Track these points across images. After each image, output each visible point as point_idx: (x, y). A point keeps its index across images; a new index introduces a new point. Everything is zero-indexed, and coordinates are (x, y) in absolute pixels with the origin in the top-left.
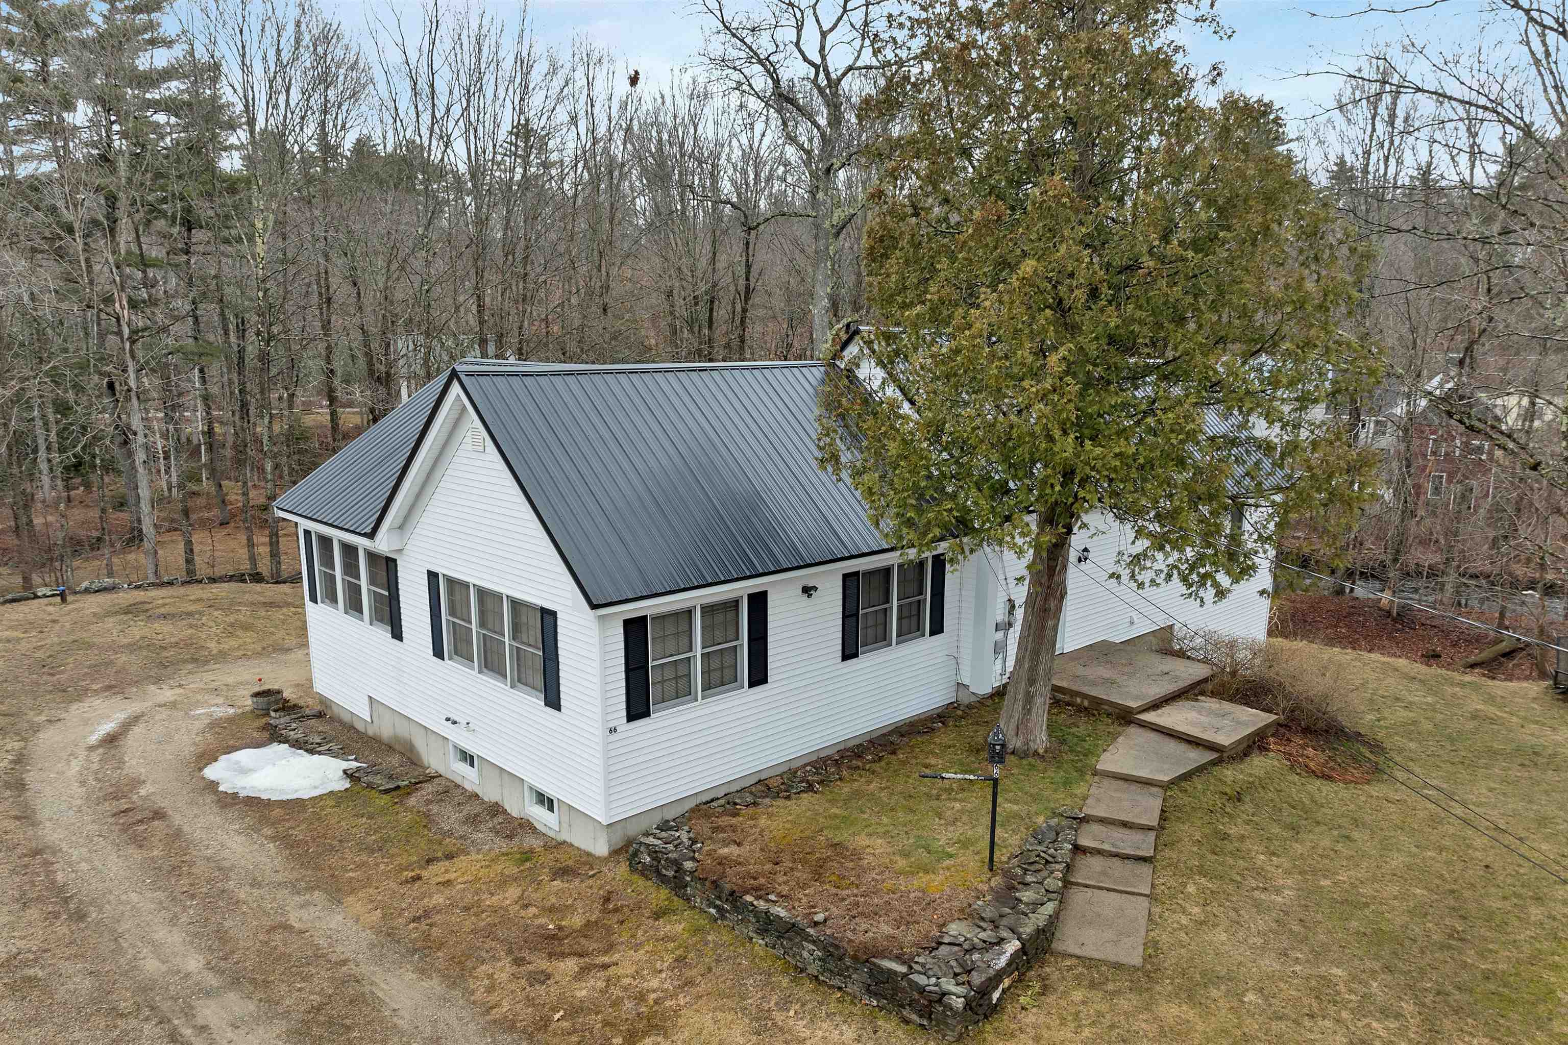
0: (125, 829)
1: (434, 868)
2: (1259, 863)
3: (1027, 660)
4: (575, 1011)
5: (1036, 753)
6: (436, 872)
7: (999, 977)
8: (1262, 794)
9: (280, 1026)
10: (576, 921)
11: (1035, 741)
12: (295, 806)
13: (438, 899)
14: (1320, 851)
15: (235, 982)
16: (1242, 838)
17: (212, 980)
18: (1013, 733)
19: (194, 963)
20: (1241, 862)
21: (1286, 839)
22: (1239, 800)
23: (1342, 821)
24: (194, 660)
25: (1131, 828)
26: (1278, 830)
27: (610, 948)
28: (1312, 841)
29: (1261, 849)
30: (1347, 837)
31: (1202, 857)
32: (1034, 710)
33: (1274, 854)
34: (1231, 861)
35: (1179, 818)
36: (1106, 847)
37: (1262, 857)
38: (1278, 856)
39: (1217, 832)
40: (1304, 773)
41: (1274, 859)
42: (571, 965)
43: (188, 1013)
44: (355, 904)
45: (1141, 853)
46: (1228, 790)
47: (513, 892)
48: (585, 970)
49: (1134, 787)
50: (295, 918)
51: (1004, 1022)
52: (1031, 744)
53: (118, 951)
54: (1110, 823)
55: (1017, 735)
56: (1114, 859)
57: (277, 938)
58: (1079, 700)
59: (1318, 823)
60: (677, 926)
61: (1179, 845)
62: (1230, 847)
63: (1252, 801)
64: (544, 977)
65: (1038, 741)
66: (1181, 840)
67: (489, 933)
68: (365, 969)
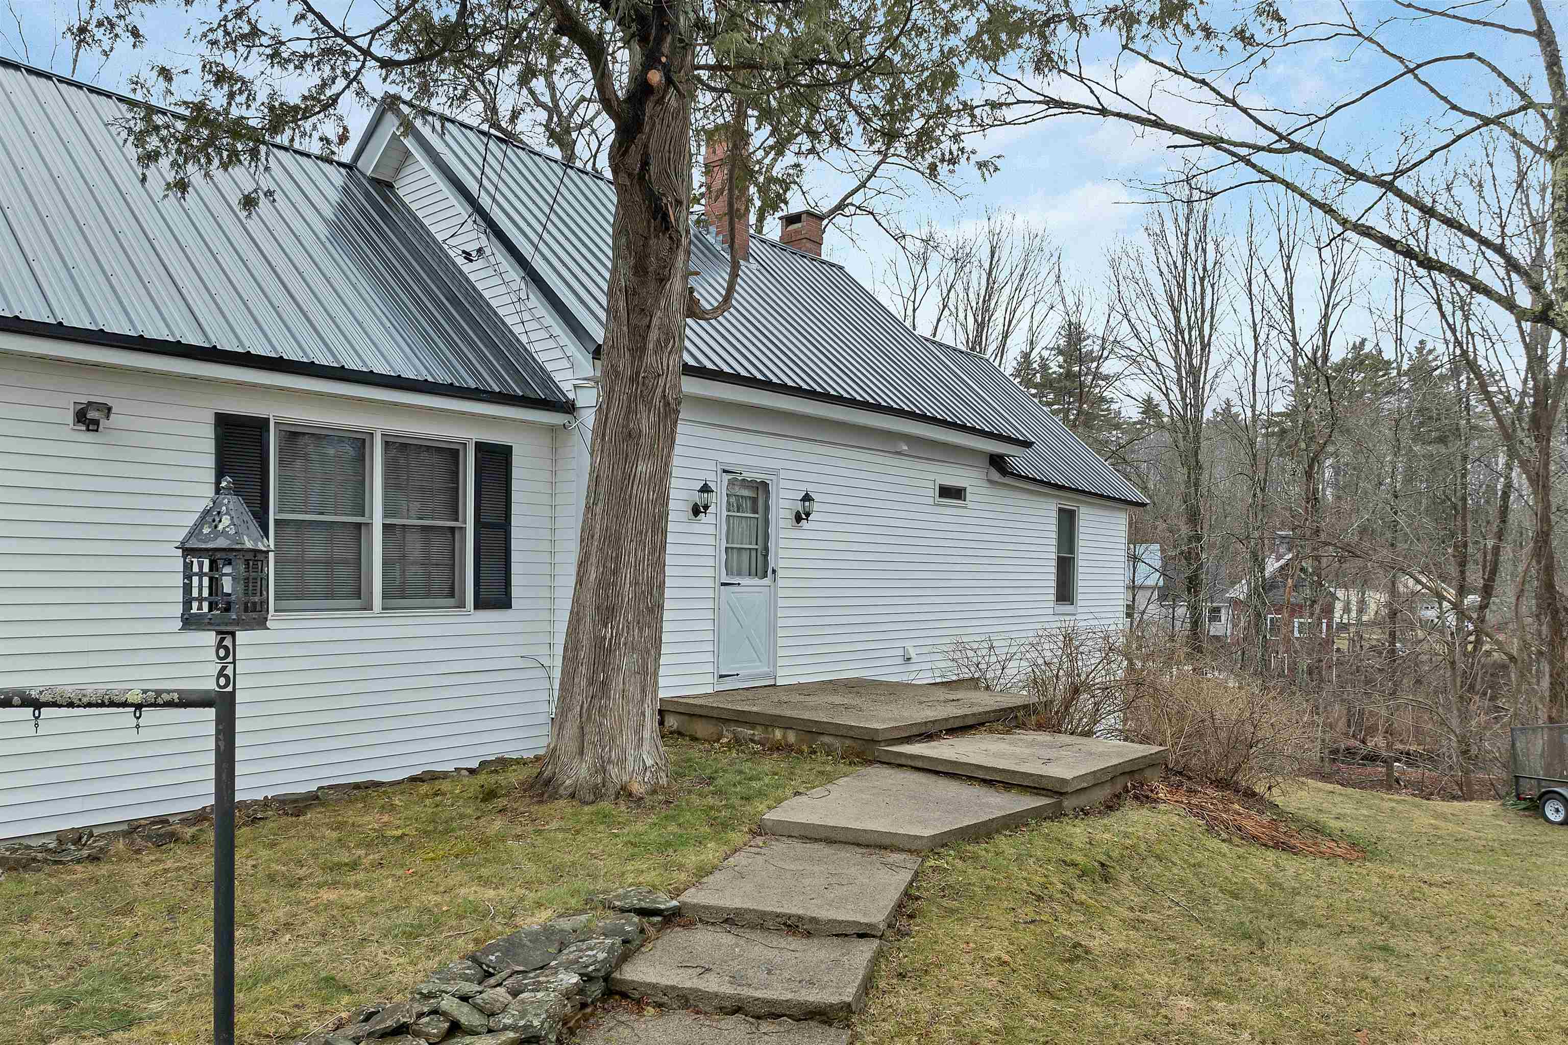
2: (1181, 1018)
3: (593, 560)
5: (624, 793)
8: (1159, 869)
11: (622, 761)
14: (1335, 981)
16: (1124, 958)
18: (573, 747)
20: (1127, 1017)
21: (1236, 960)
22: (1106, 879)
23: (1363, 919)
25: (809, 934)
26: (1209, 941)
28: (1302, 960)
29: (1178, 982)
30: (1385, 949)
31: (1010, 1004)
32: (617, 684)
33: (1215, 993)
34: (1098, 1015)
35: (952, 911)
36: (713, 984)
37: (1185, 1002)
38: (1230, 999)
39: (1054, 942)
40: (1236, 840)
41: (1220, 1005)
45: (813, 996)
46: (1079, 858)
49: (846, 854)
52: (614, 771)
54: (753, 927)
55: (581, 753)
56: (730, 1022)
58: (778, 734)
59: (1302, 924)
61: (943, 975)
62: (1090, 979)
63: (1135, 880)
65: (630, 764)
66: (950, 960)
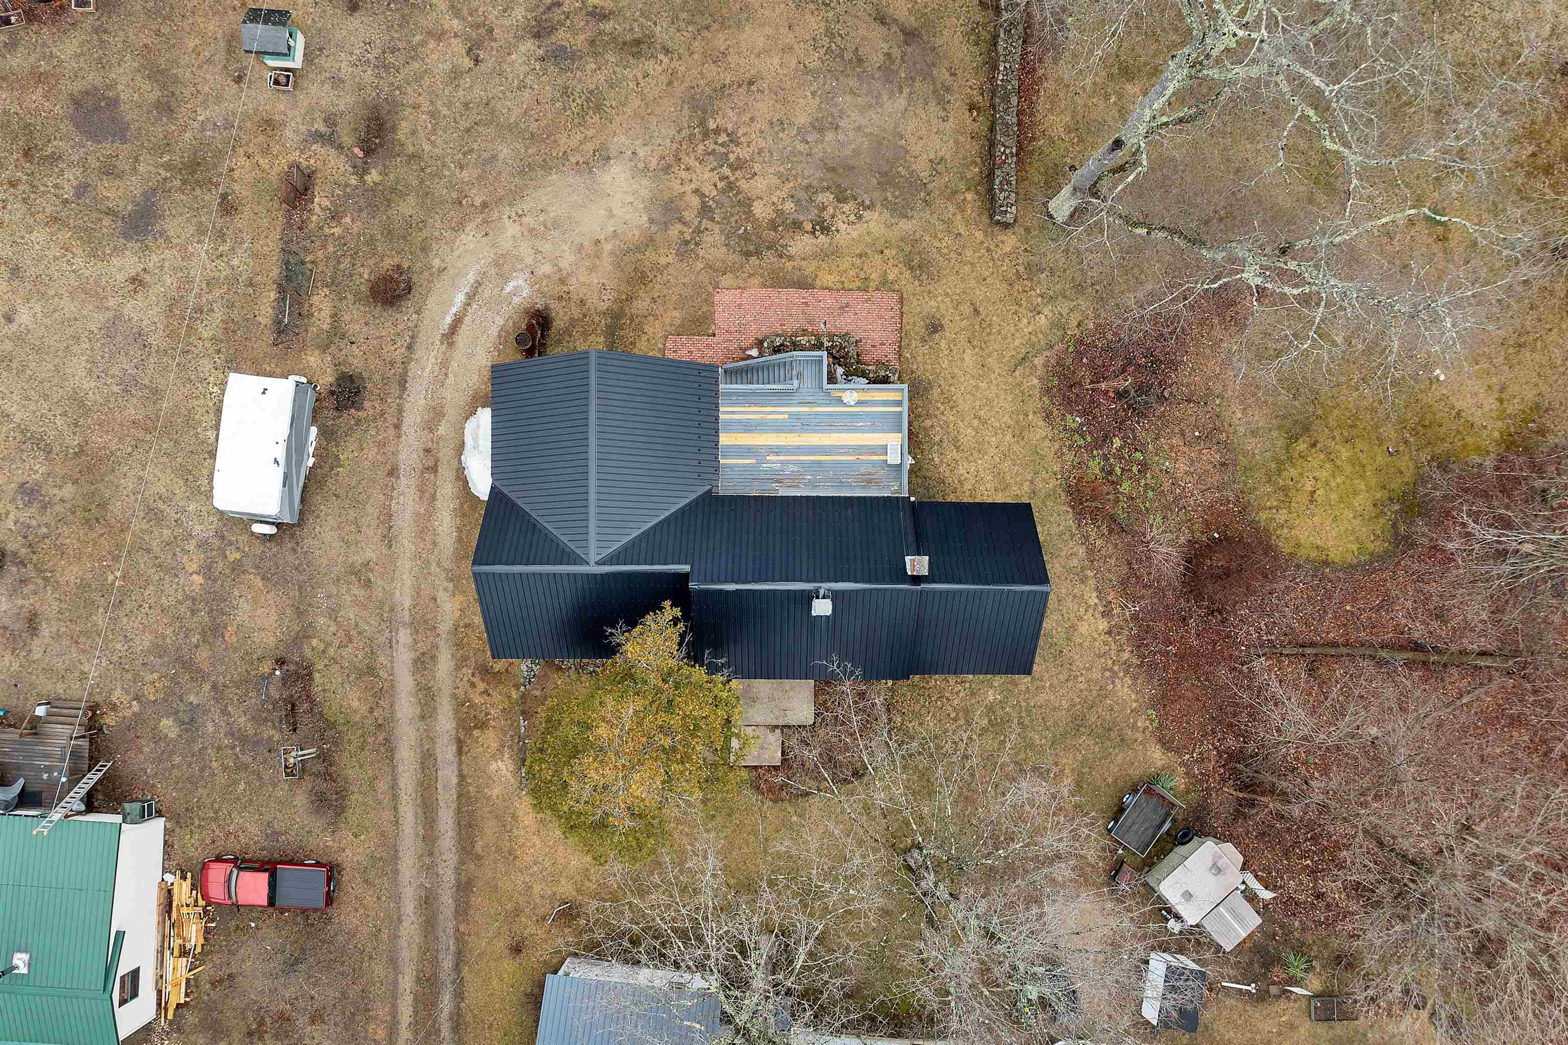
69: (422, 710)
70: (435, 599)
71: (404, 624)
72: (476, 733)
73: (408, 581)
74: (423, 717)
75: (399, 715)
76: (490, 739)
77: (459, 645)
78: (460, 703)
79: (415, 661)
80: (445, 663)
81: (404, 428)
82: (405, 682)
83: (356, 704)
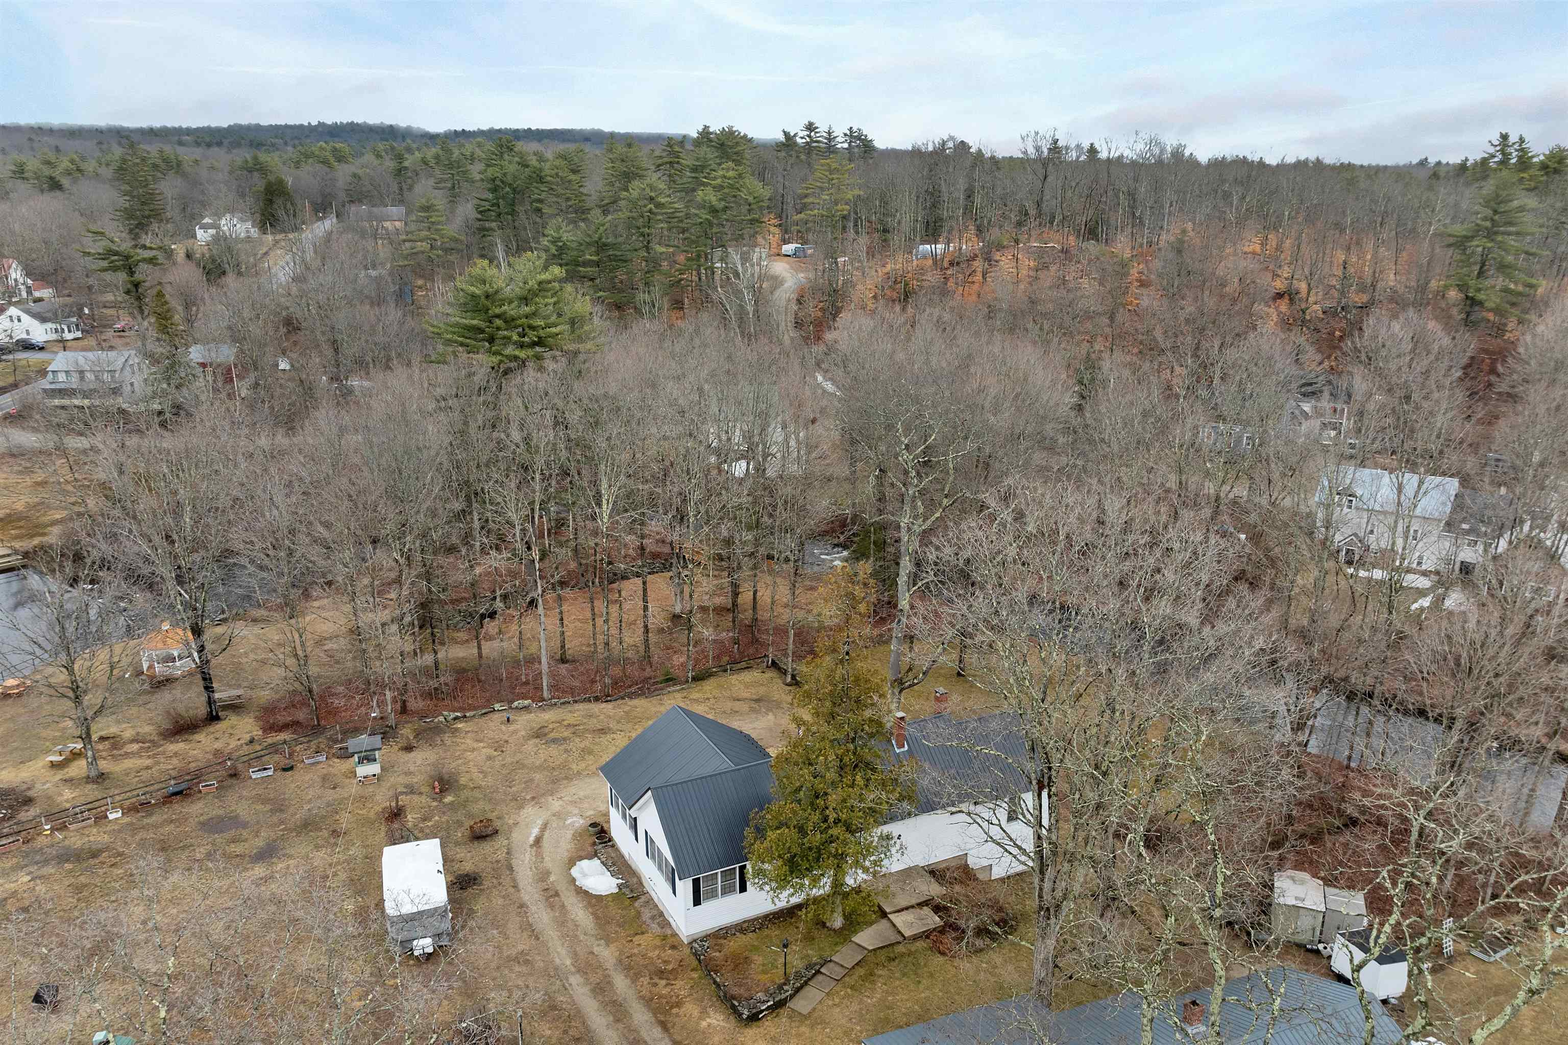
0: (547, 900)
1: (637, 937)
4: (661, 997)
6: (636, 939)
7: (762, 1011)
9: (589, 987)
10: (670, 967)
12: (599, 898)
13: (636, 951)
15: (578, 971)
17: (573, 969)
19: (568, 962)
24: (566, 778)
25: (842, 967)
26: (898, 975)
27: (676, 979)
30: (919, 982)
31: (857, 982)
33: (885, 984)
39: (872, 973)
40: (935, 951)
42: (664, 982)
43: (567, 979)
44: (613, 947)
45: (836, 978)
47: (657, 952)
48: (667, 985)
49: (859, 949)
50: (596, 950)
51: (760, 1023)
53: (549, 954)
54: (837, 964)
56: (828, 978)
57: (591, 956)
60: (695, 975)
61: (853, 976)
63: (899, 961)
64: (656, 985)
66: (855, 974)
67: (646, 967)
68: (612, 973)
69: (614, 1016)
70: (593, 953)
71: (573, 974)
72: (675, 1011)
73: (563, 952)
74: (618, 1021)
75: (594, 1027)
76: (691, 1009)
77: (628, 968)
78: (648, 1001)
79: (593, 991)
80: (621, 983)
81: (521, 886)
82: (590, 1007)
83: (548, 1032)
